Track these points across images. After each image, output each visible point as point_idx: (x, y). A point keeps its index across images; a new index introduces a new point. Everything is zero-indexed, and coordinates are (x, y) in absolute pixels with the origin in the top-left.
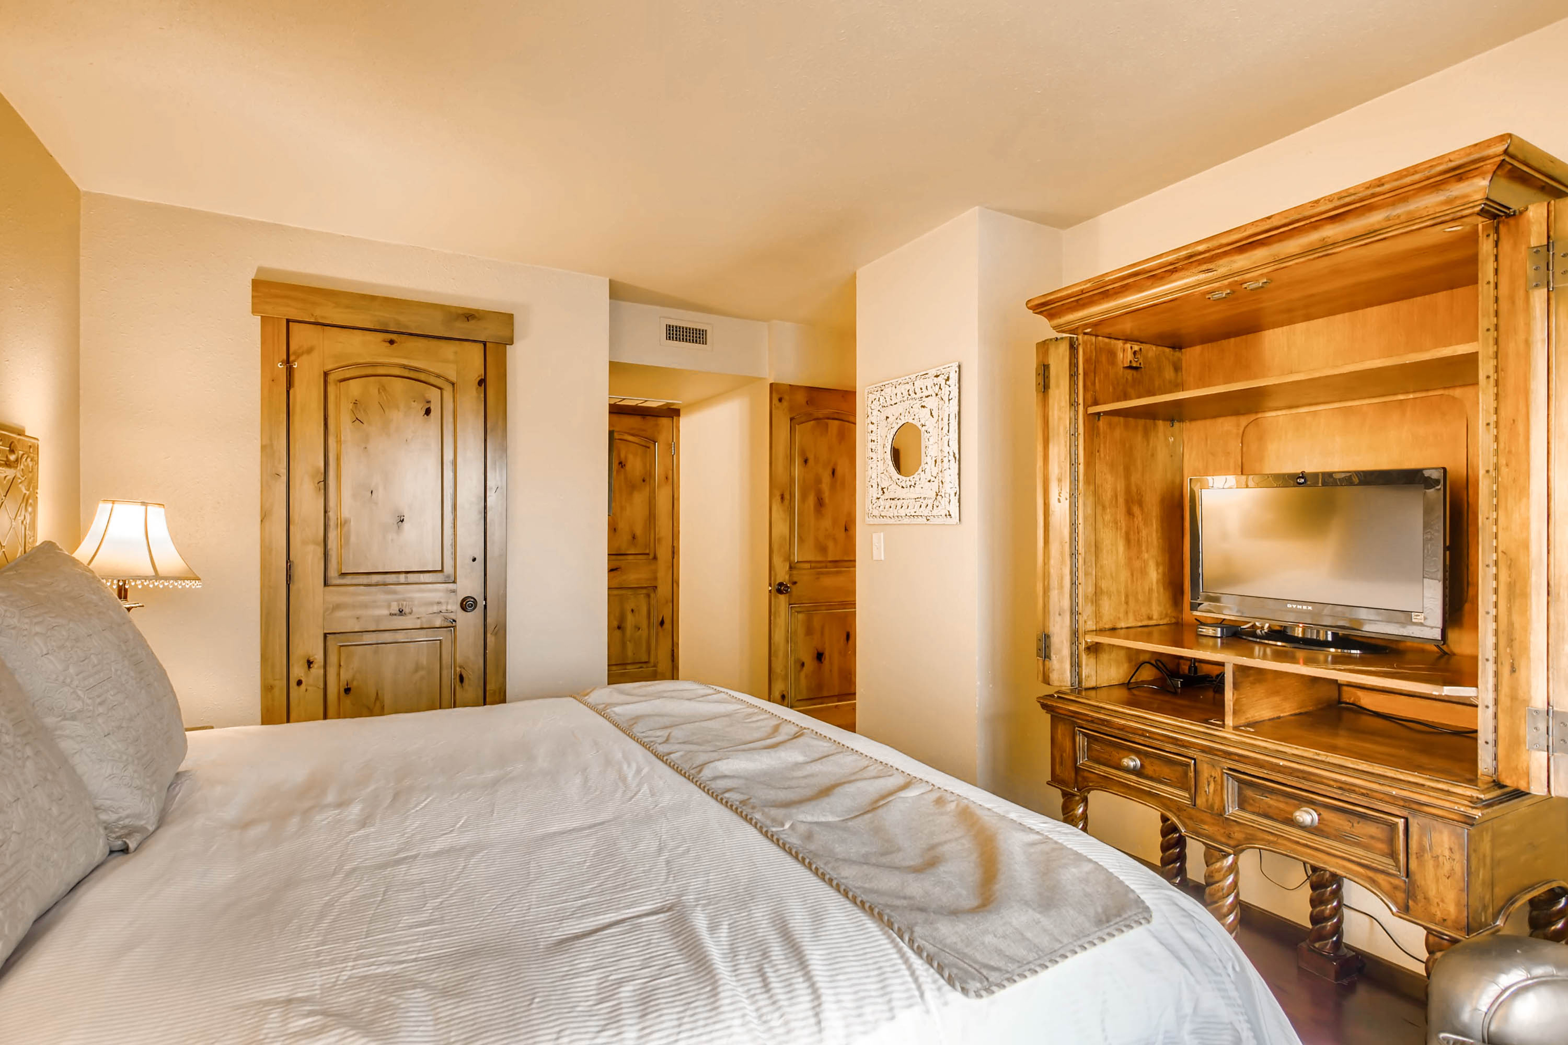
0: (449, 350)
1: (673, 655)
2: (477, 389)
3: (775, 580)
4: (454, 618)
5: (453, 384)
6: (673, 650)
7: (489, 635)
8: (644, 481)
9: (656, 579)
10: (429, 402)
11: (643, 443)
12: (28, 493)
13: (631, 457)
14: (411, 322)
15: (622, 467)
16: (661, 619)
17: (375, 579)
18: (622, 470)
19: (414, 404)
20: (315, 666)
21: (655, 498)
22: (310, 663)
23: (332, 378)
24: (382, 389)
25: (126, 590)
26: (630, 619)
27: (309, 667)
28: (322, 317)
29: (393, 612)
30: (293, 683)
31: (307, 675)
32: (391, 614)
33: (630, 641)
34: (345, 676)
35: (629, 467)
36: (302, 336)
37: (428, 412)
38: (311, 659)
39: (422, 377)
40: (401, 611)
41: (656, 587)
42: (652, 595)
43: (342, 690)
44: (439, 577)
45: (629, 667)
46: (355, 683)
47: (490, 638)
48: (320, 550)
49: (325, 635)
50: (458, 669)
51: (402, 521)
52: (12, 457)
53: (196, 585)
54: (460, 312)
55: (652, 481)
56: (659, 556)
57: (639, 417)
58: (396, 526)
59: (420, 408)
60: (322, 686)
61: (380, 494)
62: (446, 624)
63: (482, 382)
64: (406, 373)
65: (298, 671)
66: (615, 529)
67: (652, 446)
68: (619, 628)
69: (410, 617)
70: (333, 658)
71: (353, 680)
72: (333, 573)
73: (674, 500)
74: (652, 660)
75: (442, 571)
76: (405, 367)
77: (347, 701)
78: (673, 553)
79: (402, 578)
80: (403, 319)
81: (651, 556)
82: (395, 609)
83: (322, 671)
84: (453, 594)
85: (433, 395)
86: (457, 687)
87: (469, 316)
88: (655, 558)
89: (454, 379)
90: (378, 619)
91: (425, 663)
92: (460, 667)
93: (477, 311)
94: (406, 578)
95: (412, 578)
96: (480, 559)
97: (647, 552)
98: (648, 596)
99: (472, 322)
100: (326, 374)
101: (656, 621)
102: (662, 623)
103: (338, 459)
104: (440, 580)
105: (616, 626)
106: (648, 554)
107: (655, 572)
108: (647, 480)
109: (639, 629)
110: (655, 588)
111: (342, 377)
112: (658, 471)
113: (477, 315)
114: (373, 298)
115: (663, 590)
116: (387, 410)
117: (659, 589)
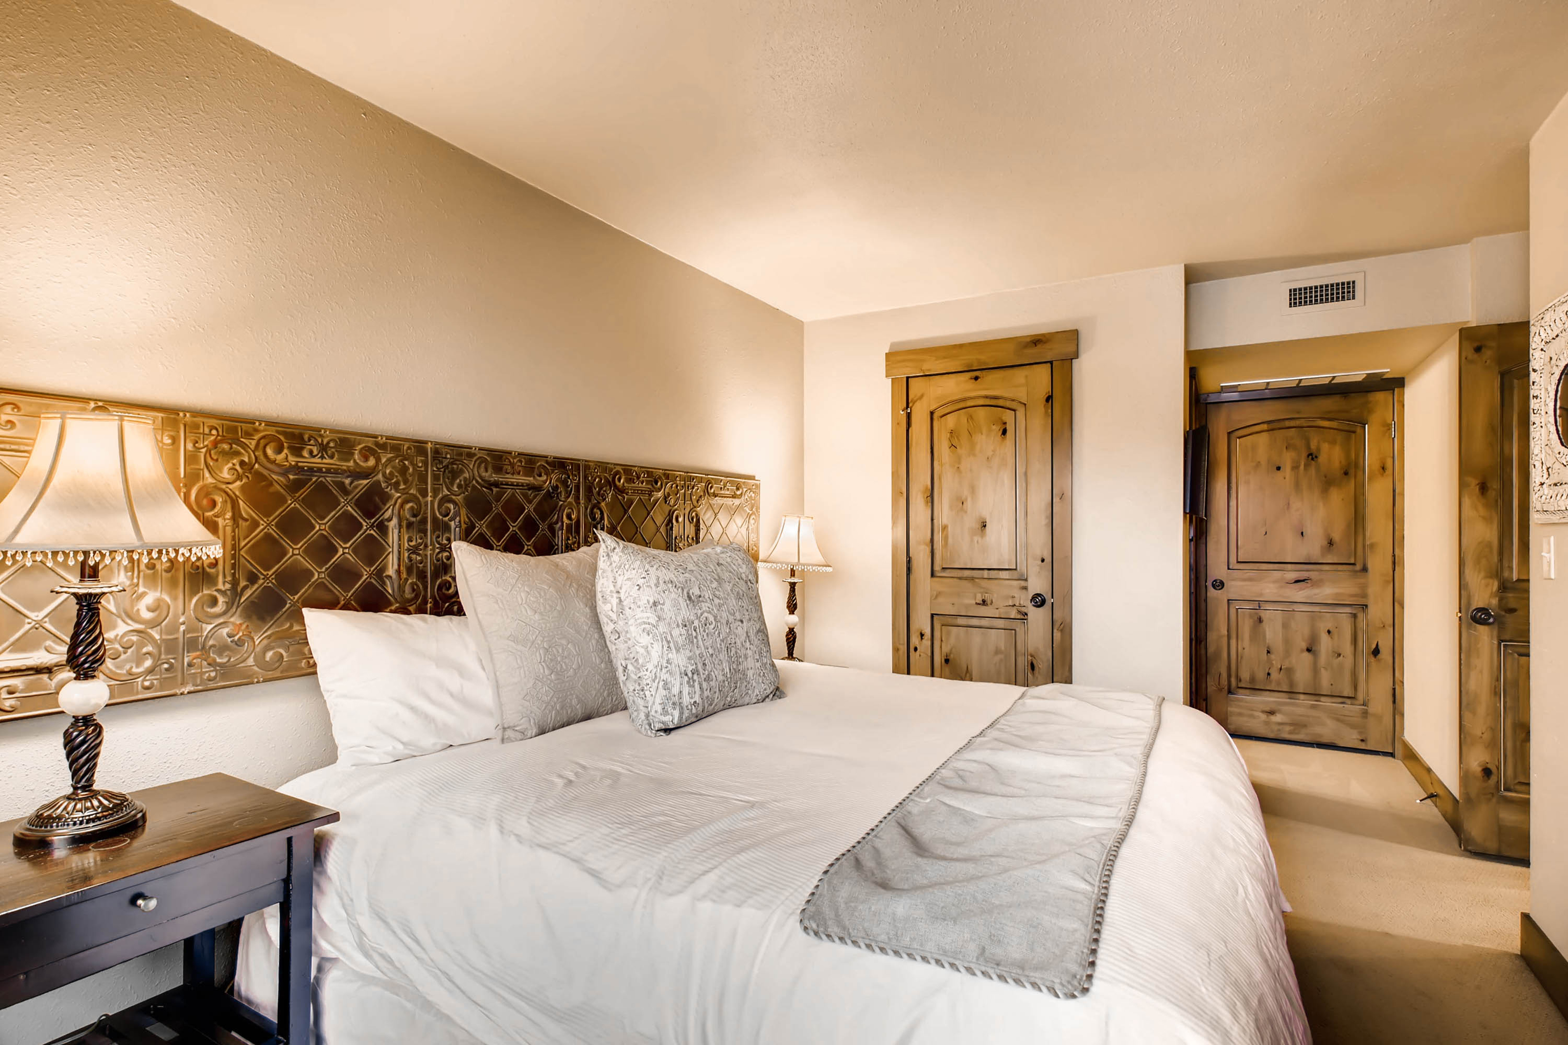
0: (1020, 375)
1: (1394, 695)
2: (1045, 405)
3: (1469, 604)
4: (1026, 611)
5: (1025, 405)
6: (1394, 689)
7: (1055, 631)
8: (1346, 473)
9: (1364, 596)
10: (1005, 423)
11: (1347, 428)
12: (751, 512)
13: (1325, 447)
14: (987, 358)
15: (1312, 459)
16: (1374, 646)
17: (967, 573)
18: (1313, 462)
19: (994, 427)
20: (925, 637)
21: (1364, 494)
22: (922, 635)
23: (936, 416)
24: (970, 417)
25: (794, 571)
26: (1325, 644)
27: (922, 639)
28: (929, 370)
29: (978, 602)
30: (912, 650)
31: (920, 644)
32: (977, 604)
33: (1326, 669)
34: (946, 649)
35: (1322, 458)
36: (916, 387)
37: (1004, 432)
38: (923, 632)
39: (1000, 402)
40: (984, 601)
41: (1366, 606)
42: (1361, 616)
43: (943, 661)
44: (1015, 575)
45: (1323, 699)
46: (952, 656)
47: (1057, 635)
48: (928, 549)
49: (932, 615)
50: (1030, 658)
51: (985, 526)
52: (738, 493)
53: (829, 569)
54: (1028, 340)
55: (1360, 473)
56: (1369, 566)
57: (1339, 395)
58: (980, 531)
59: (997, 429)
60: (929, 654)
61: (969, 504)
62: (1019, 616)
63: (1049, 399)
64: (988, 402)
65: (915, 640)
66: (1302, 533)
67: (1359, 430)
68: (1309, 650)
69: (990, 607)
70: (937, 634)
71: (951, 653)
72: (937, 568)
73: (1396, 496)
74: (1361, 696)
75: (1016, 569)
76: (986, 397)
77: (947, 670)
78: (1394, 563)
79: (986, 574)
80: (983, 357)
81: (1358, 567)
82: (979, 600)
83: (929, 643)
84: (1024, 590)
85: (1008, 416)
86: (1029, 674)
87: (1037, 341)
88: (1365, 569)
89: (1024, 400)
90: (967, 606)
91: (1003, 648)
92: (1032, 656)
93: (1043, 335)
94: (988, 574)
95: (993, 574)
96: (1048, 559)
97: (1352, 561)
98: (1355, 616)
99: (1039, 346)
100: (932, 413)
101: (1364, 647)
102: (1376, 652)
103: (940, 478)
104: (1015, 577)
105: (1305, 648)
106: (1354, 564)
107: (1364, 587)
108: (1352, 472)
109: (1339, 655)
110: (1364, 607)
111: (943, 414)
112: (1370, 459)
113: (1044, 339)
114: (961, 346)
115: (1379, 610)
116: (973, 436)
117: (1372, 609)
